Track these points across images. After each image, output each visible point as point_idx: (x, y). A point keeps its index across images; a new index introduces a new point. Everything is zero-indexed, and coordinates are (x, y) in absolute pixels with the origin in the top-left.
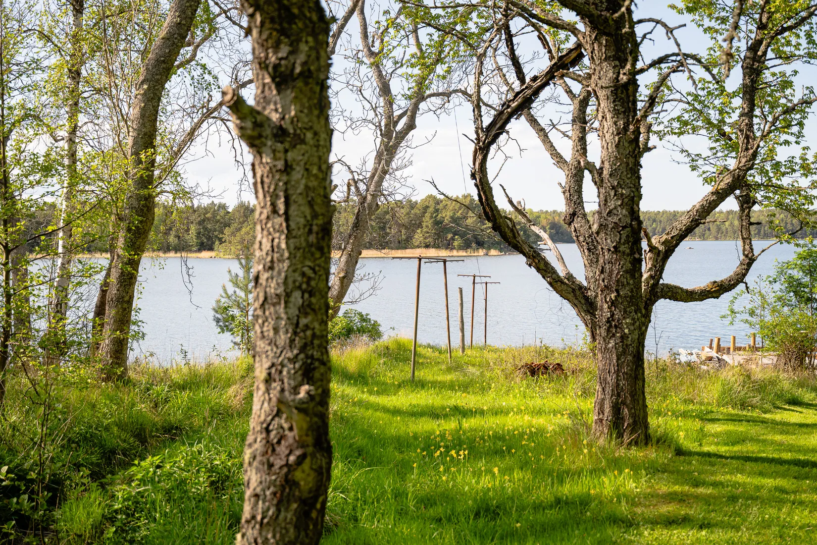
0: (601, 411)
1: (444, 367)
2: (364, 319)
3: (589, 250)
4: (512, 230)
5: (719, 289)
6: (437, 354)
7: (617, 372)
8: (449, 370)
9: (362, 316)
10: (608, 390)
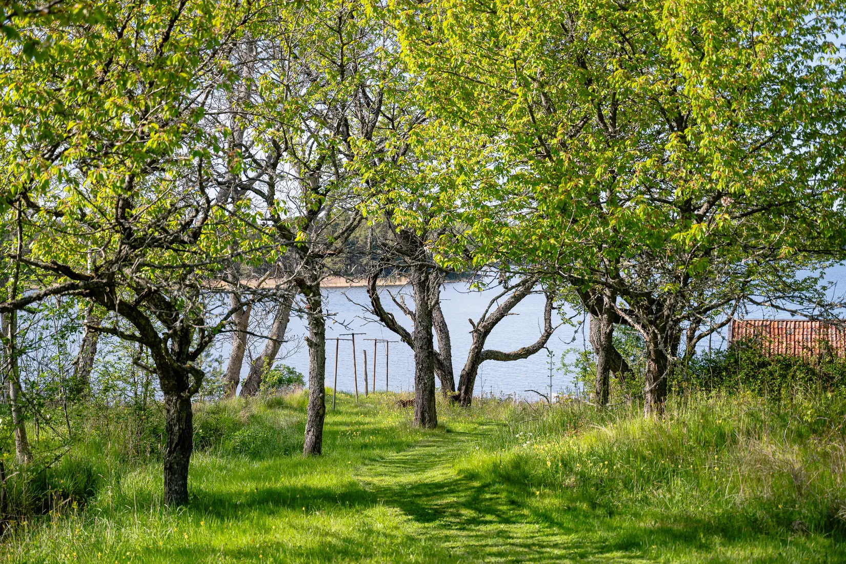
0: (417, 415)
1: (353, 405)
2: (291, 372)
3: (440, 330)
4: (392, 321)
5: (526, 353)
6: (348, 397)
7: (423, 398)
8: (356, 406)
9: (289, 369)
10: (419, 406)
